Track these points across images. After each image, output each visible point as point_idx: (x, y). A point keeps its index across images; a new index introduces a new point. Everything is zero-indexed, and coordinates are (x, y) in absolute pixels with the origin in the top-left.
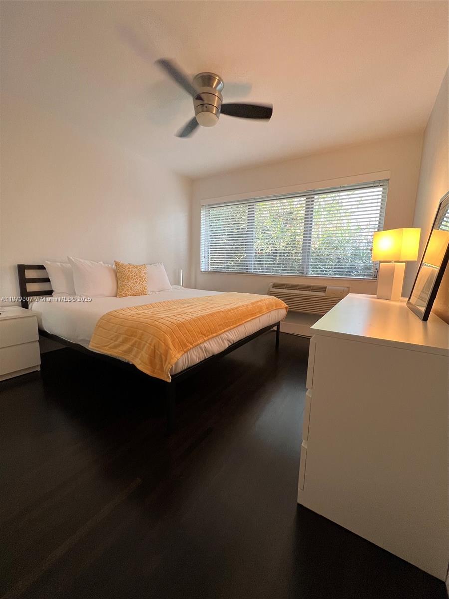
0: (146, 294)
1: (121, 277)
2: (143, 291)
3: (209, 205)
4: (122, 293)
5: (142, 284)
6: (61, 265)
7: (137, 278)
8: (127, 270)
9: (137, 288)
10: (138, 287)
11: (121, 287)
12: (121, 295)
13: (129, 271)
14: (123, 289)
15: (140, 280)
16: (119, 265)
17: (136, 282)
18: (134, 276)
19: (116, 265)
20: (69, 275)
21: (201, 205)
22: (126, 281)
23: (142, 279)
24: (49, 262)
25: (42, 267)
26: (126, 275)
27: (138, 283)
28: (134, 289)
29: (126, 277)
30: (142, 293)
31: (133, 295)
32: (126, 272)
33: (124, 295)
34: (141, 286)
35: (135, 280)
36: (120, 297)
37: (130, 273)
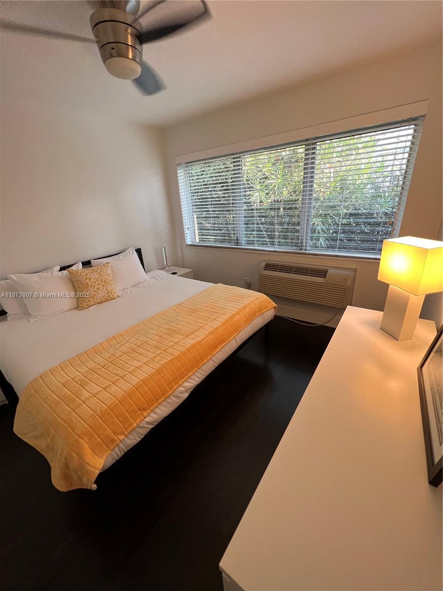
0: (114, 298)
1: (79, 287)
2: (109, 296)
4: (83, 305)
5: (106, 289)
7: (99, 284)
8: (84, 278)
10: (102, 294)
11: (81, 298)
12: (83, 307)
13: (86, 278)
14: (83, 301)
15: (103, 285)
16: (72, 273)
17: (98, 289)
18: (95, 283)
19: (70, 275)
21: (177, 163)
22: (85, 291)
23: (106, 283)
26: (84, 284)
27: (101, 289)
28: (97, 297)
29: (85, 286)
30: (109, 298)
31: (98, 303)
32: (83, 280)
33: (86, 306)
34: (106, 291)
35: (96, 287)
36: (82, 310)
37: (88, 280)
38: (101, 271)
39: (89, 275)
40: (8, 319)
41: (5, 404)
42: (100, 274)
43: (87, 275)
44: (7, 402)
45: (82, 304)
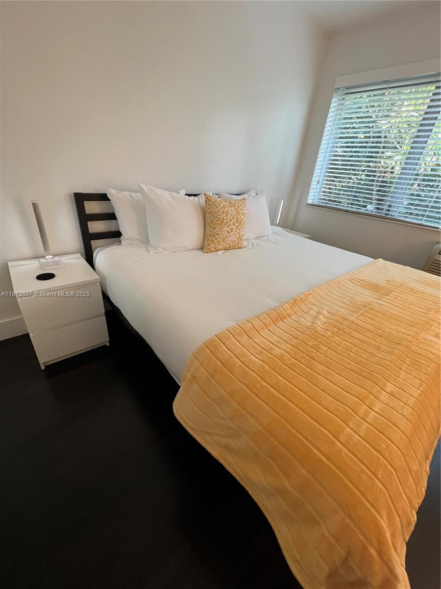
0: (241, 248)
1: (212, 222)
2: (238, 243)
3: (348, 88)
4: (211, 247)
5: (239, 233)
6: (130, 196)
7: (234, 224)
8: (221, 211)
9: (231, 239)
10: (233, 238)
11: (211, 237)
12: (209, 249)
13: (223, 212)
14: (213, 241)
15: (237, 227)
16: (210, 201)
17: (232, 229)
18: (230, 221)
19: (206, 202)
20: (141, 211)
21: (336, 87)
22: (217, 229)
23: (240, 224)
24: (114, 191)
25: (103, 197)
26: (219, 218)
27: (234, 231)
28: (227, 241)
29: (219, 222)
30: (236, 247)
31: (226, 249)
32: (219, 214)
33: (213, 249)
34: (238, 236)
35: (230, 227)
36: (207, 252)
37: (224, 215)
38: (238, 207)
39: (227, 208)
40: (122, 243)
41: (106, 345)
42: (237, 210)
43: (225, 208)
44: (108, 344)
45: (209, 245)
